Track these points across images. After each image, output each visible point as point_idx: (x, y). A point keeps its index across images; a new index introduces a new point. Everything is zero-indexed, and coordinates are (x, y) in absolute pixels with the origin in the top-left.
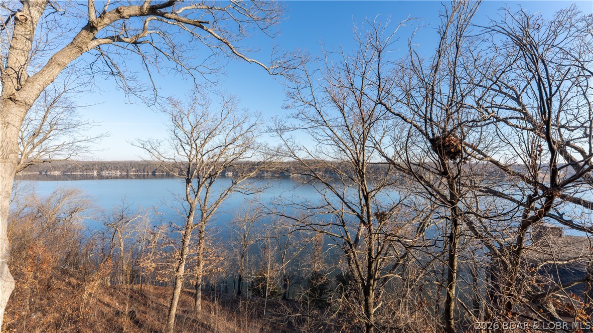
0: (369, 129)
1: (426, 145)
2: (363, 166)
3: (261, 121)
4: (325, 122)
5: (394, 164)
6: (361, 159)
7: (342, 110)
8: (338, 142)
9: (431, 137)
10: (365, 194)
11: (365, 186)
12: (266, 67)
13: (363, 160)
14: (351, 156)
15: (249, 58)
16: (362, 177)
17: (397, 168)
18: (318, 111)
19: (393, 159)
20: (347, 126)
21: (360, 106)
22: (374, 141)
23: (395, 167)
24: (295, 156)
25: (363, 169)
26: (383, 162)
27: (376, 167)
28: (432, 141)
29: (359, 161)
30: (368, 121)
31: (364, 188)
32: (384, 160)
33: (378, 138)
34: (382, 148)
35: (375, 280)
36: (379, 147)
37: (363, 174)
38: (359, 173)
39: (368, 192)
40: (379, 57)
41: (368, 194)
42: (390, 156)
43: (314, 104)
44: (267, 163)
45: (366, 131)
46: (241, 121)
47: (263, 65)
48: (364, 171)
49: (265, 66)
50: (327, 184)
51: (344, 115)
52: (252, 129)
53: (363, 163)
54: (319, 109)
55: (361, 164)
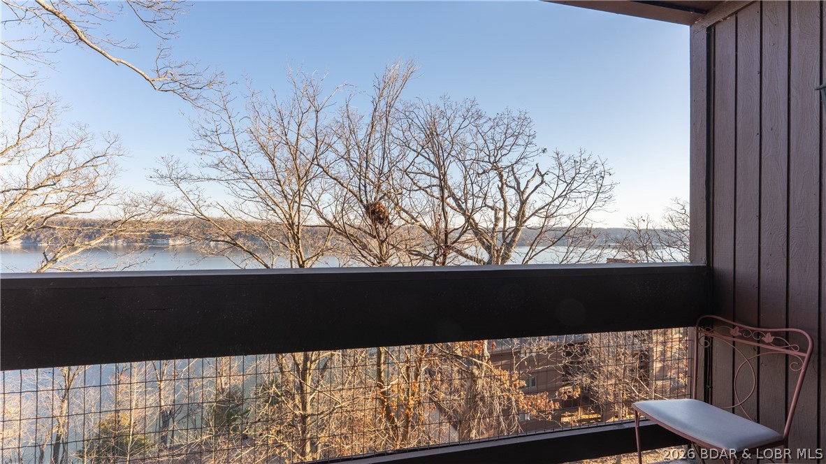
0: (305, 187)
1: (361, 211)
2: (298, 229)
3: (119, 149)
4: (251, 174)
5: (334, 227)
6: (296, 220)
7: (272, 160)
8: (265, 199)
9: (365, 202)
10: (301, 263)
11: (300, 253)
12: (148, 77)
13: (299, 223)
14: (282, 216)
15: (114, 57)
16: (297, 243)
17: (337, 232)
18: (242, 160)
19: (333, 222)
20: (279, 181)
21: (295, 160)
22: (311, 199)
23: (335, 230)
24: (202, 215)
25: (298, 233)
26: (321, 224)
27: (313, 230)
28: (367, 208)
29: (293, 223)
30: (304, 179)
31: (299, 256)
32: (322, 222)
33: (315, 195)
34: (321, 208)
35: (311, 362)
36: (316, 206)
37: (299, 239)
38: (294, 238)
39: (304, 260)
40: (317, 117)
41: (303, 262)
42: (330, 218)
43: (237, 152)
44: (132, 224)
45: (302, 188)
46: (69, 144)
47: (143, 73)
48: (300, 235)
49: (146, 76)
50: (251, 253)
51: (274, 167)
52: (94, 162)
53: (298, 225)
54: (243, 158)
55: (295, 228)
